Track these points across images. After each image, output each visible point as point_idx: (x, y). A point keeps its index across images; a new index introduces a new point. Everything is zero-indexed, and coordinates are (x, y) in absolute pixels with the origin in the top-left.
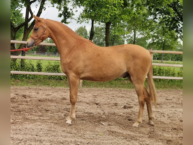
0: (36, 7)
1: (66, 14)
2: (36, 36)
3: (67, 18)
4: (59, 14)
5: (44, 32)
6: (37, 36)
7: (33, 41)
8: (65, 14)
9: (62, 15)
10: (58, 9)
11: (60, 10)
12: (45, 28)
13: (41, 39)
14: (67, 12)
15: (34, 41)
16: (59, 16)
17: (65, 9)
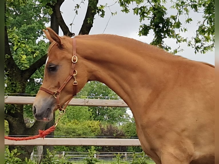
0: (77, 12)
1: (161, 25)
2: (56, 87)
3: (164, 35)
4: (141, 26)
5: (74, 71)
6: (58, 86)
7: (50, 99)
8: (156, 26)
9: (150, 28)
10: (139, 15)
11: (144, 16)
12: (74, 61)
13: (68, 92)
14: (162, 20)
15: (52, 100)
16: (140, 32)
17: (156, 11)
